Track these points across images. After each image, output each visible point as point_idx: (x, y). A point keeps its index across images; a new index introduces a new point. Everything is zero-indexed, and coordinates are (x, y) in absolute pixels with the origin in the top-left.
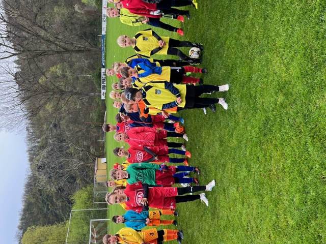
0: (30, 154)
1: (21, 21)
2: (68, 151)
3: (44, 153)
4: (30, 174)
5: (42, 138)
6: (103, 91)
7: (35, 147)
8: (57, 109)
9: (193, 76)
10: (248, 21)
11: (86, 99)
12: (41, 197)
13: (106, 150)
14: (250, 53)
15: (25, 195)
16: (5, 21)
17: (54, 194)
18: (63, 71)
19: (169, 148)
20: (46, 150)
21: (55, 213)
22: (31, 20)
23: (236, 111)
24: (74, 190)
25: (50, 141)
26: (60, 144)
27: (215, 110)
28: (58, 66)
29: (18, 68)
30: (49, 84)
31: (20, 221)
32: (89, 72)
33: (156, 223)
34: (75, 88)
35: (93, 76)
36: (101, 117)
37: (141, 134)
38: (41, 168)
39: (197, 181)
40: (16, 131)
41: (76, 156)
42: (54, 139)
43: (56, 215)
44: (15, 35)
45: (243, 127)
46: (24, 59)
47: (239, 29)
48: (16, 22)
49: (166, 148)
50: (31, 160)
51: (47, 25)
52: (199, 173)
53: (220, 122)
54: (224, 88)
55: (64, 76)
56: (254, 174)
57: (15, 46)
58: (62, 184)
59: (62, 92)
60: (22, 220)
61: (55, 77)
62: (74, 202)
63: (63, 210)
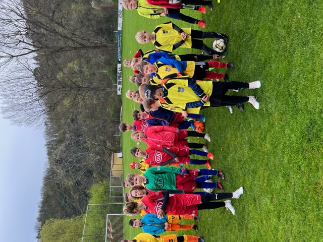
0: (48, 148)
1: (39, 18)
2: (85, 145)
3: (62, 147)
4: (48, 167)
5: (60, 133)
6: (119, 86)
7: (53, 141)
8: (74, 104)
9: (216, 71)
10: (286, 8)
11: (102, 94)
12: (59, 190)
13: (122, 145)
14: (288, 45)
15: (43, 188)
16: (24, 18)
17: (71, 187)
18: (80, 67)
19: (190, 149)
20: (63, 144)
21: (72, 206)
22: (48, 17)
23: (270, 111)
24: (91, 183)
25: (68, 135)
26: (77, 139)
27: (243, 109)
28: (76, 62)
29: (37, 64)
30: (66, 79)
31: (39, 213)
32: (105, 67)
33: (176, 228)
34: (91, 84)
35: (109, 72)
36: (117, 112)
37: (160, 133)
38: (59, 162)
39: (222, 186)
40: (35, 125)
41: (92, 150)
42: (72, 134)
43: (74, 208)
44: (34, 32)
45: (280, 130)
46: (43, 56)
47: (274, 17)
48: (35, 19)
49: (187, 149)
50: (49, 154)
51: (64, 22)
52: (223, 178)
53: (250, 123)
54: (255, 85)
55: (81, 72)
56: (295, 185)
57: (33, 42)
58: (79, 178)
59: (79, 88)
60: (41, 212)
61: (72, 72)
62: (91, 195)
63: (80, 203)
